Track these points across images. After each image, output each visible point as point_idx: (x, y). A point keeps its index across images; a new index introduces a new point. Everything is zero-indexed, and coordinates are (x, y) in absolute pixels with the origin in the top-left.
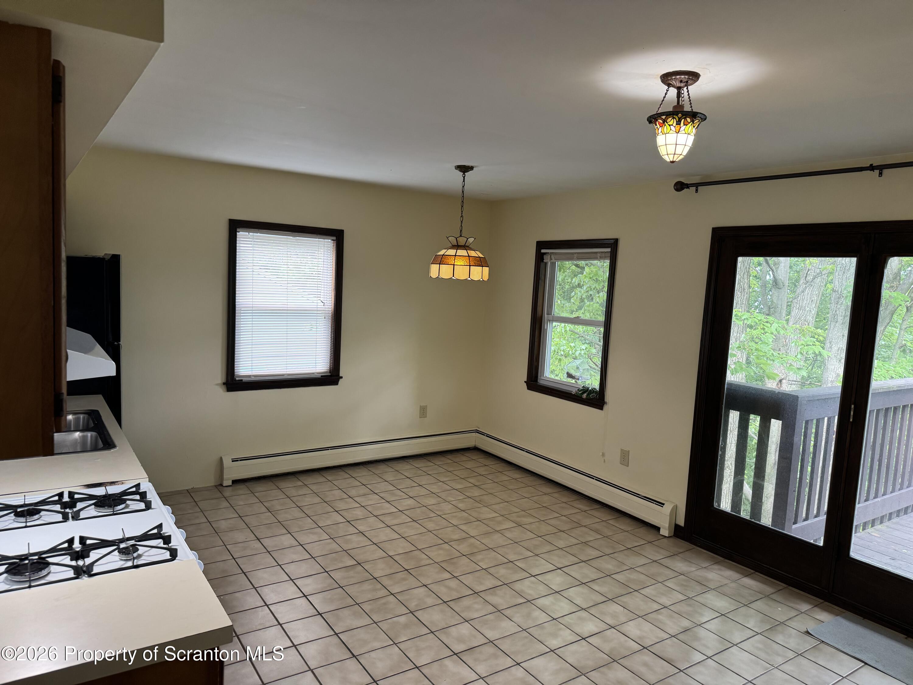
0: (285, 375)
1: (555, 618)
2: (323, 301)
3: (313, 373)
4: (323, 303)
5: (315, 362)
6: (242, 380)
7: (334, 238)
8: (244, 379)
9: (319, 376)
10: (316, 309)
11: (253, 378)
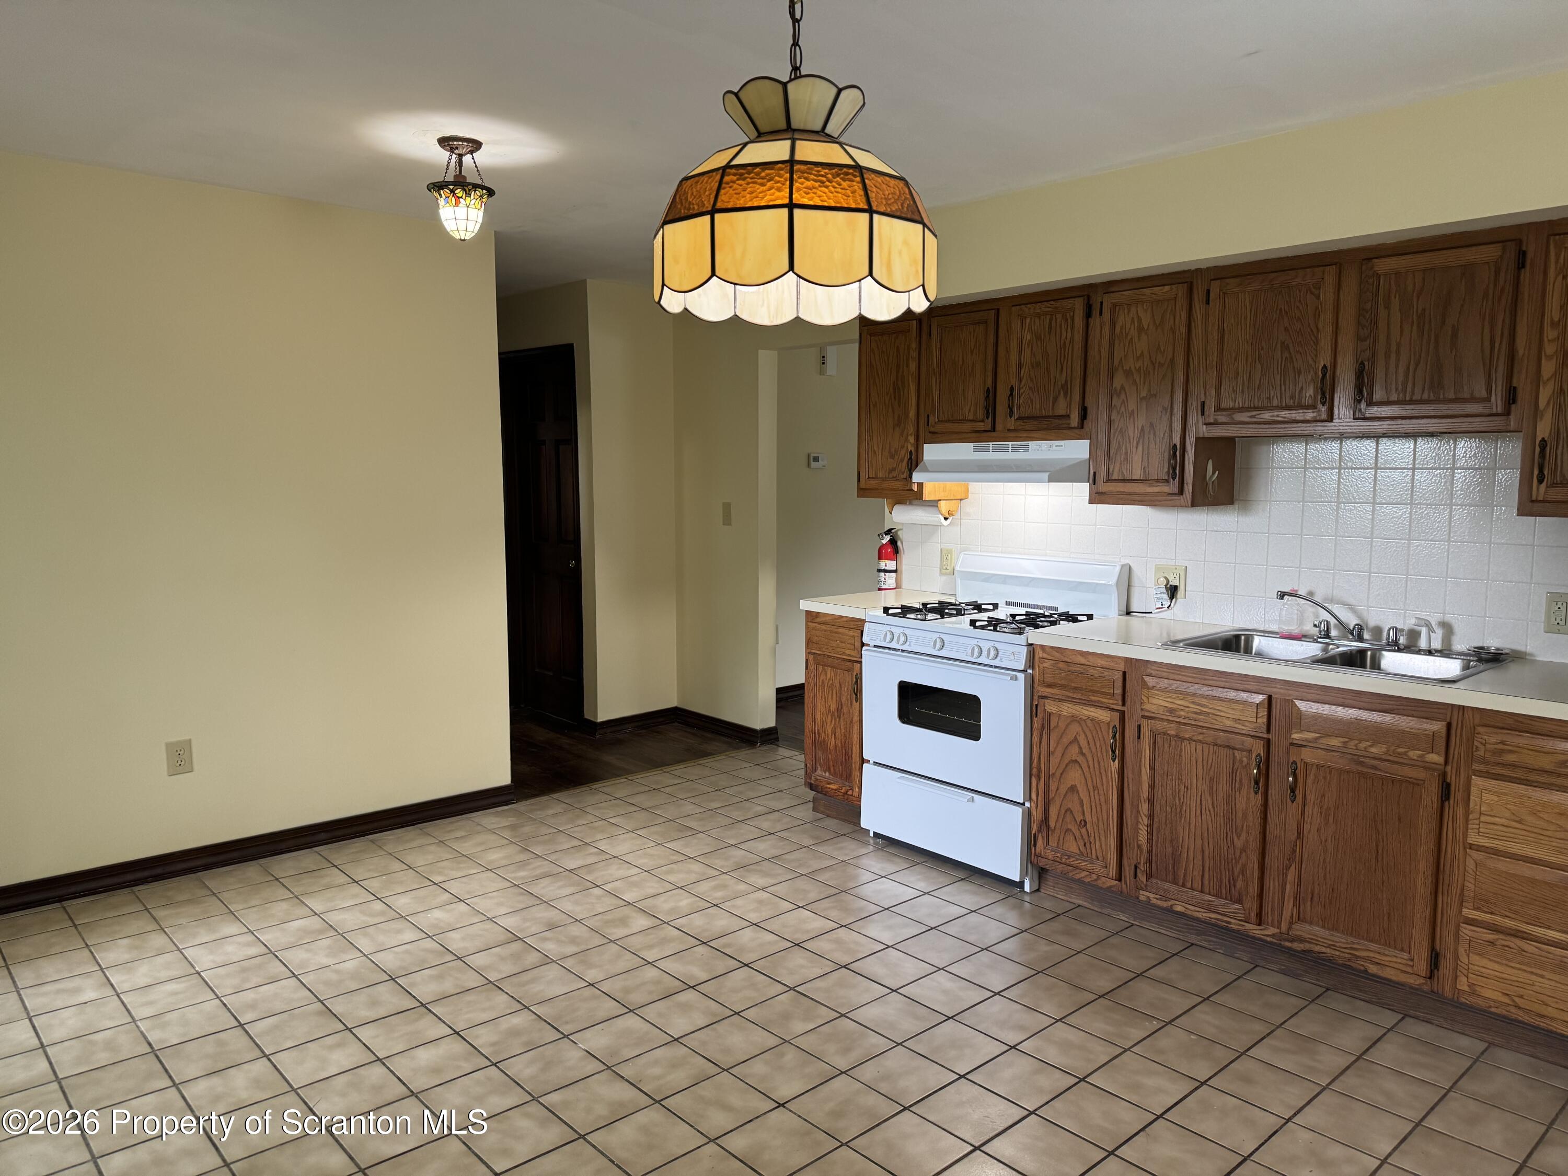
1: (843, 969)
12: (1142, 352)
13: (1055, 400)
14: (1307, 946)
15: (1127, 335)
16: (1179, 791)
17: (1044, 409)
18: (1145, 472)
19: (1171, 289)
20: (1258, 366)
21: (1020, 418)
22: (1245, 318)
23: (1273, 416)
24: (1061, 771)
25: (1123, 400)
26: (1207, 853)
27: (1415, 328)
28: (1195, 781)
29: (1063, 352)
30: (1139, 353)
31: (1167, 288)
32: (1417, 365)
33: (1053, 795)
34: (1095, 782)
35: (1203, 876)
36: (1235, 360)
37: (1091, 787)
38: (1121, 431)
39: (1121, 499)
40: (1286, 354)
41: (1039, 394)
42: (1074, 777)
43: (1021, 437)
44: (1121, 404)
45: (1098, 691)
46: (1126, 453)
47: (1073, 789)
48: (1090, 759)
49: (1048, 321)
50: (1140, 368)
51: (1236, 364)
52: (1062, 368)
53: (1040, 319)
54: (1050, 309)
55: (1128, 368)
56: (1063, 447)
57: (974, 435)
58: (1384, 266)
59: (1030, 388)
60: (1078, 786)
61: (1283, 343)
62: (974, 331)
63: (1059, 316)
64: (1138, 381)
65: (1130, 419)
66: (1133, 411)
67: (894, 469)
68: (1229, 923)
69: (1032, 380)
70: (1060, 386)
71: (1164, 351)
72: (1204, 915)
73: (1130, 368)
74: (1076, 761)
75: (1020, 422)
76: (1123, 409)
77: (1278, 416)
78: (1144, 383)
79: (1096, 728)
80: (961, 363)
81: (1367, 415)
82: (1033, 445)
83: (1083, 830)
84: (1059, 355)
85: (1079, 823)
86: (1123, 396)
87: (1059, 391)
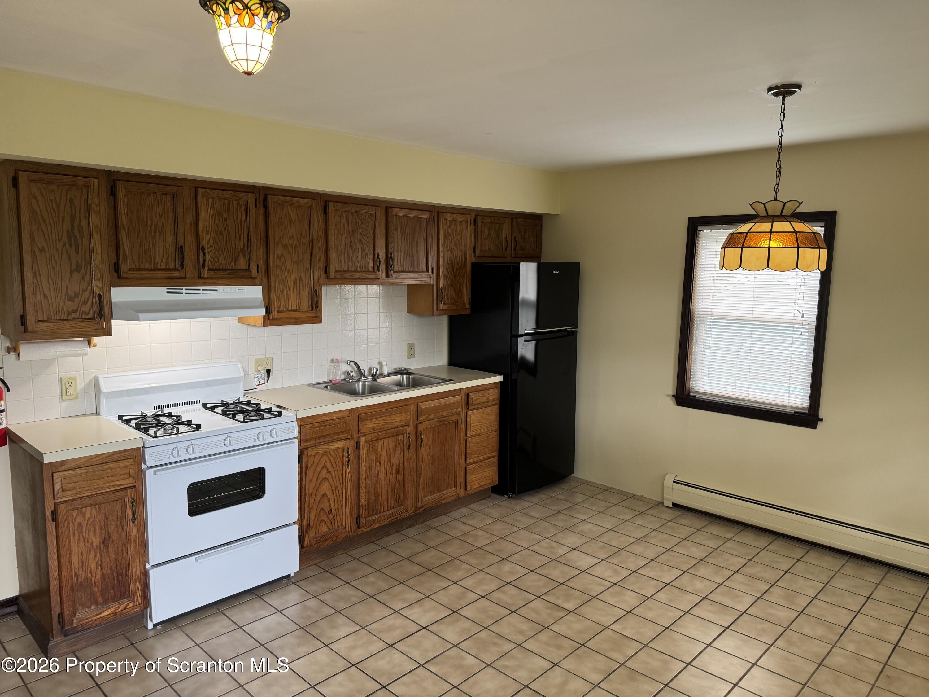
0: (747, 401)
2: (801, 312)
3: (786, 407)
4: (800, 313)
5: (788, 392)
6: (695, 397)
7: (823, 224)
8: (699, 396)
9: (792, 411)
10: (792, 321)
11: (709, 396)
12: (293, 235)
13: (237, 259)
14: (424, 508)
15: (283, 223)
16: (377, 467)
17: (229, 265)
18: (299, 305)
19: (308, 202)
20: (351, 250)
21: (209, 270)
22: (344, 225)
23: (360, 276)
24: (316, 489)
25: (283, 263)
26: (389, 490)
27: (405, 240)
28: (383, 458)
29: (240, 227)
30: (291, 235)
31: (306, 200)
32: (407, 256)
33: (312, 506)
34: (336, 484)
35: (388, 502)
36: (341, 245)
37: (334, 489)
38: (283, 280)
39: (284, 322)
40: (361, 246)
41: (223, 253)
42: (325, 488)
43: (208, 283)
44: (282, 265)
45: (338, 432)
46: (287, 294)
47: (324, 495)
48: (333, 473)
49: (227, 204)
50: (292, 244)
51: (341, 248)
52: (240, 238)
53: (220, 201)
54: (230, 197)
55: (285, 244)
56: (244, 291)
57: (168, 281)
58: (397, 212)
59: (216, 249)
60: (326, 492)
61: (360, 240)
62: (162, 200)
63: (235, 202)
64: (291, 252)
65: (288, 274)
66: (289, 269)
67: (75, 311)
68: (397, 518)
69: (217, 243)
70: (239, 250)
71: (305, 235)
72: (387, 521)
73: (286, 243)
74: (325, 478)
75: (211, 273)
76: (283, 268)
77: (362, 276)
78: (295, 253)
79: (336, 454)
80: (149, 223)
81: (394, 277)
82: (220, 288)
83: (330, 516)
84: (237, 228)
85: (327, 513)
86: (283, 260)
87: (239, 253)
